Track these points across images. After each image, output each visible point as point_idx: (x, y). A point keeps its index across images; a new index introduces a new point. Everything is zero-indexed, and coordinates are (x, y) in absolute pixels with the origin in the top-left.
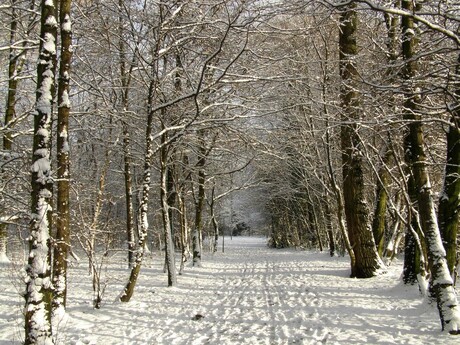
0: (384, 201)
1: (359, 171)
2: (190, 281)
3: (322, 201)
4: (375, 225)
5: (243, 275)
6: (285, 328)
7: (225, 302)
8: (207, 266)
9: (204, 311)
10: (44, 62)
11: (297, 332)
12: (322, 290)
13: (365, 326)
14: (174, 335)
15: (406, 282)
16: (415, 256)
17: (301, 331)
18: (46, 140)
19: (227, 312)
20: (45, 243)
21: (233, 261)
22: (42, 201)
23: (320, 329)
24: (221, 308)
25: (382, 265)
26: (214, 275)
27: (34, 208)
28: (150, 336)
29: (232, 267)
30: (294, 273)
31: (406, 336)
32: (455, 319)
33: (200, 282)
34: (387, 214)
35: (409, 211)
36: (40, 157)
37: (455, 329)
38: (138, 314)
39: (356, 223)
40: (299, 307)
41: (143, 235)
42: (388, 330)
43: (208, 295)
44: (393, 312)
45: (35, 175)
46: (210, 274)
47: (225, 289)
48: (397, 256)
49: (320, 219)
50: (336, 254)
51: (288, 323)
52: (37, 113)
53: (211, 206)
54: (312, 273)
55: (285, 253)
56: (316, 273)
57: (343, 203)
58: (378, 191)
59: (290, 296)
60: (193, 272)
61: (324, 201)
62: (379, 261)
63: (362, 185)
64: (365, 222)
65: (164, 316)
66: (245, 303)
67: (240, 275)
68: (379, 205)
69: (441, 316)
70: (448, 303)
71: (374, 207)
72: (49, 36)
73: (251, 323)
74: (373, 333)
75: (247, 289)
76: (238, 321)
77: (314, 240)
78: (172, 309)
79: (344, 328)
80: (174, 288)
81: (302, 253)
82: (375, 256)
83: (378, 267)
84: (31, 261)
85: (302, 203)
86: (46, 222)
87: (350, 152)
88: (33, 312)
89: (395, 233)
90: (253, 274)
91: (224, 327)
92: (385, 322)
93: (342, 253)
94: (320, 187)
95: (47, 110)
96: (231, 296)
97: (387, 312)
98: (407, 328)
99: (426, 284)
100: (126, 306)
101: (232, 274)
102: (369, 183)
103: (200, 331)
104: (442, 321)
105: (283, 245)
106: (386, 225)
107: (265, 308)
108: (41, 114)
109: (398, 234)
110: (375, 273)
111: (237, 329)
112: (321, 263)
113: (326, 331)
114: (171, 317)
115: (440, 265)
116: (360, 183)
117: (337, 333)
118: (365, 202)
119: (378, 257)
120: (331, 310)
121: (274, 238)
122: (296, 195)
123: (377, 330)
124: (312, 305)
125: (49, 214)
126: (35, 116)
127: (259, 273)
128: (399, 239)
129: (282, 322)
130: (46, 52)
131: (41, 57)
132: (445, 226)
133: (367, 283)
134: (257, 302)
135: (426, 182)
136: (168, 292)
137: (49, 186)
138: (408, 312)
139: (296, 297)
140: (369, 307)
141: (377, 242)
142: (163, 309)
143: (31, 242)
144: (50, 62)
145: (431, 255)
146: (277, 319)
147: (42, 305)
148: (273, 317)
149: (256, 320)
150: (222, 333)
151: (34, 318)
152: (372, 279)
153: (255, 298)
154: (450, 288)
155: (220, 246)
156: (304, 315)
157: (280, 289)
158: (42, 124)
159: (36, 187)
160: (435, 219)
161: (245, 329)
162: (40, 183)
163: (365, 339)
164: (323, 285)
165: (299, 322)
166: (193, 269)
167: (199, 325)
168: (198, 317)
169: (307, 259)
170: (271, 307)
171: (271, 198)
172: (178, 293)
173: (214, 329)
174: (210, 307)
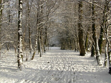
0: (87, 39)
1: (82, 33)
2: (45, 56)
3: (73, 39)
4: (85, 45)
5: (56, 55)
6: (67, 65)
7: (53, 60)
8: (47, 53)
9: (49, 62)
10: (20, 10)
11: (69, 65)
12: (74, 58)
13: (83, 64)
14: (44, 66)
15: (91, 56)
16: (93, 51)
17: (70, 65)
18: (21, 26)
19: (54, 62)
20: (21, 46)
21: (53, 52)
22: (20, 38)
23: (74, 65)
24: (53, 61)
25: (87, 53)
26: (49, 55)
27: (19, 40)
28: (40, 66)
29: (53, 54)
30: (67, 55)
31: (91, 66)
32: (100, 63)
33: (47, 56)
34: (88, 42)
35: (93, 41)
36: (20, 29)
37: (100, 64)
38: (35, 62)
39: (81, 44)
40: (69, 61)
41: (36, 46)
42: (87, 65)
43: (49, 59)
44: (88, 62)
45: (19, 33)
46: (48, 55)
47: (52, 58)
48: (90, 51)
49: (73, 43)
50: (76, 51)
51: (67, 64)
52: (19, 21)
53: (48, 40)
54: (71, 55)
55: (65, 51)
56: (72, 55)
57: (78, 39)
58: (86, 37)
59: (67, 59)
60: (45, 54)
61: (74, 39)
62: (86, 52)
63: (83, 36)
64: (83, 44)
65: (41, 62)
66: (57, 60)
67: (55, 55)
68: (86, 40)
69: (98, 62)
70: (99, 60)
71: (85, 41)
72: (21, 5)
73: (60, 64)
74: (84, 65)
75: (57, 58)
76: (57, 63)
77: (71, 48)
78: (42, 61)
79: (78, 65)
80: (41, 57)
81: (68, 51)
82: (85, 51)
83: (86, 54)
84: (19, 50)
85: (68, 39)
86: (21, 42)
87: (80, 28)
88: (19, 60)
89: (90, 46)
90: (58, 55)
91: (54, 64)
92: (87, 63)
93: (78, 51)
94: (73, 36)
95: (21, 20)
96: (54, 59)
97: (87, 62)
98: (91, 65)
99: (95, 56)
100: (32, 60)
101: (53, 55)
102: (84, 35)
103: (49, 65)
104: (98, 63)
105: (64, 49)
106: (88, 45)
107: (62, 61)
108: (20, 21)
109: (90, 47)
110: (85, 55)
111: (57, 65)
112: (73, 53)
113: (75, 65)
114: (43, 63)
115: (98, 52)
116: (82, 35)
117: (77, 65)
118: (83, 39)
119: (86, 51)
120: (76, 61)
121: (62, 47)
122: (67, 37)
123: (85, 65)
124: (72, 60)
125: (22, 41)
126: (18, 21)
127: (59, 55)
128: (91, 48)
129: (66, 63)
130: (20, 8)
131: (19, 9)
132: (100, 45)
133: (83, 57)
134: (60, 60)
135: (96, 36)
136: (40, 58)
137: (22, 35)
138: (91, 62)
139: (68, 59)
140: (84, 61)
141: (86, 48)
142: (40, 61)
143: (18, 46)
144: (21, 10)
145: (96, 50)
146: (65, 63)
147: (21, 58)
148: (64, 63)
149: (61, 63)
150: (54, 65)
151: (20, 61)
152: (84, 56)
153: (59, 59)
154: (100, 57)
155: (49, 49)
156: (70, 62)
157: (65, 58)
158: (20, 23)
159: (19, 35)
160: (97, 43)
161: (58, 65)
162: (20, 35)
163: (83, 66)
164: (74, 57)
165: (69, 63)
166: (44, 54)
167: (49, 64)
168: (48, 63)
169: (70, 52)
170: (63, 61)
171: (61, 38)
172: (42, 58)
173: (52, 65)
174: (50, 61)
